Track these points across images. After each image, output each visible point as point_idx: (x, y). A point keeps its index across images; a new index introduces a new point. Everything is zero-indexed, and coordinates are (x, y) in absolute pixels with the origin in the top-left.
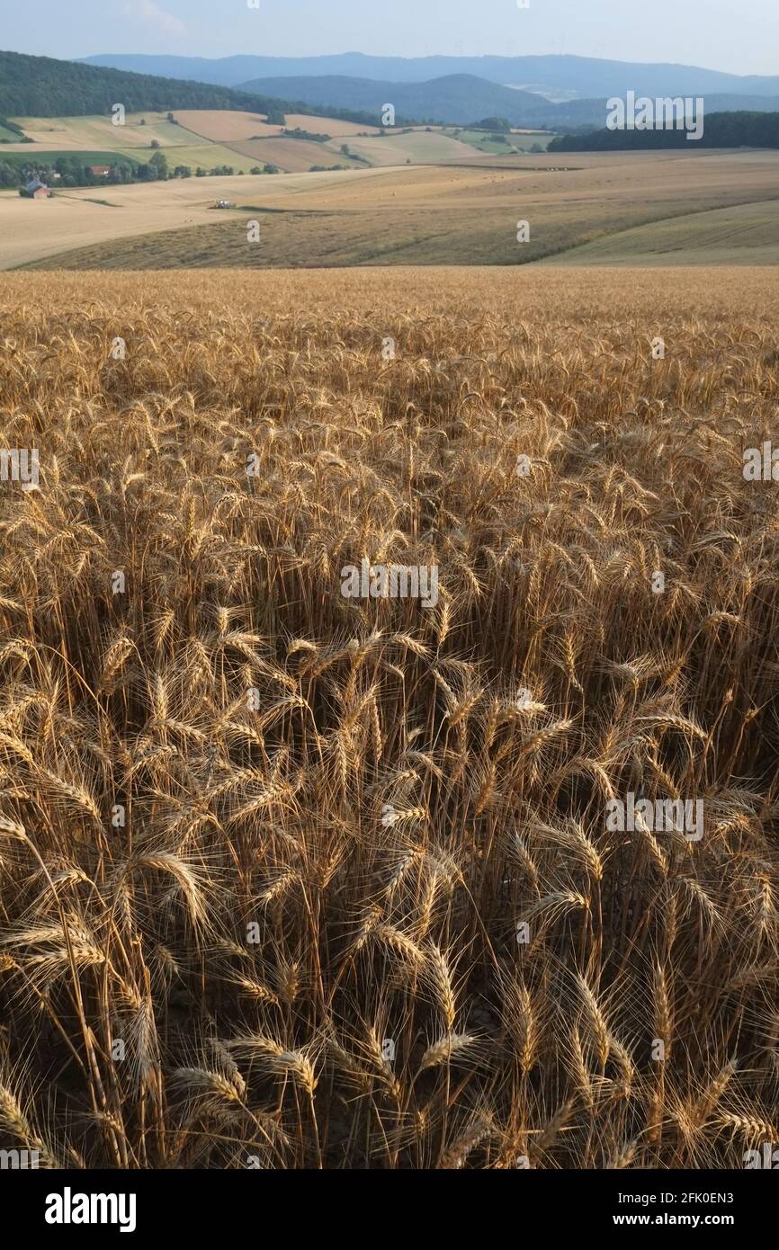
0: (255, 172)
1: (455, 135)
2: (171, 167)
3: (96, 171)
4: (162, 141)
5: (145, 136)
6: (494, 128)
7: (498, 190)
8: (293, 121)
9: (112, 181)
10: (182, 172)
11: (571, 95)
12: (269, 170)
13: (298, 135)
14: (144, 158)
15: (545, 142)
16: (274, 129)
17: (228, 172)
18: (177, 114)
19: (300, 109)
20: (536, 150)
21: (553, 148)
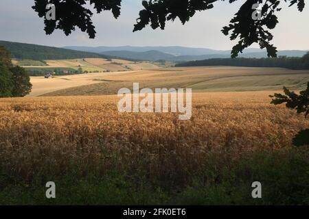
0: (104, 72)
1: (153, 63)
2: (83, 70)
3: (64, 72)
4: (81, 65)
5: (78, 64)
6: (162, 62)
7: (163, 75)
8: (113, 60)
9: (68, 74)
10: (86, 72)
11: (180, 54)
12: (108, 71)
13: (115, 63)
14: (77, 69)
15: (174, 64)
16: (109, 62)
17: (98, 72)
18: (85, 59)
19: (115, 58)
20: (172, 66)
21: (176, 66)
